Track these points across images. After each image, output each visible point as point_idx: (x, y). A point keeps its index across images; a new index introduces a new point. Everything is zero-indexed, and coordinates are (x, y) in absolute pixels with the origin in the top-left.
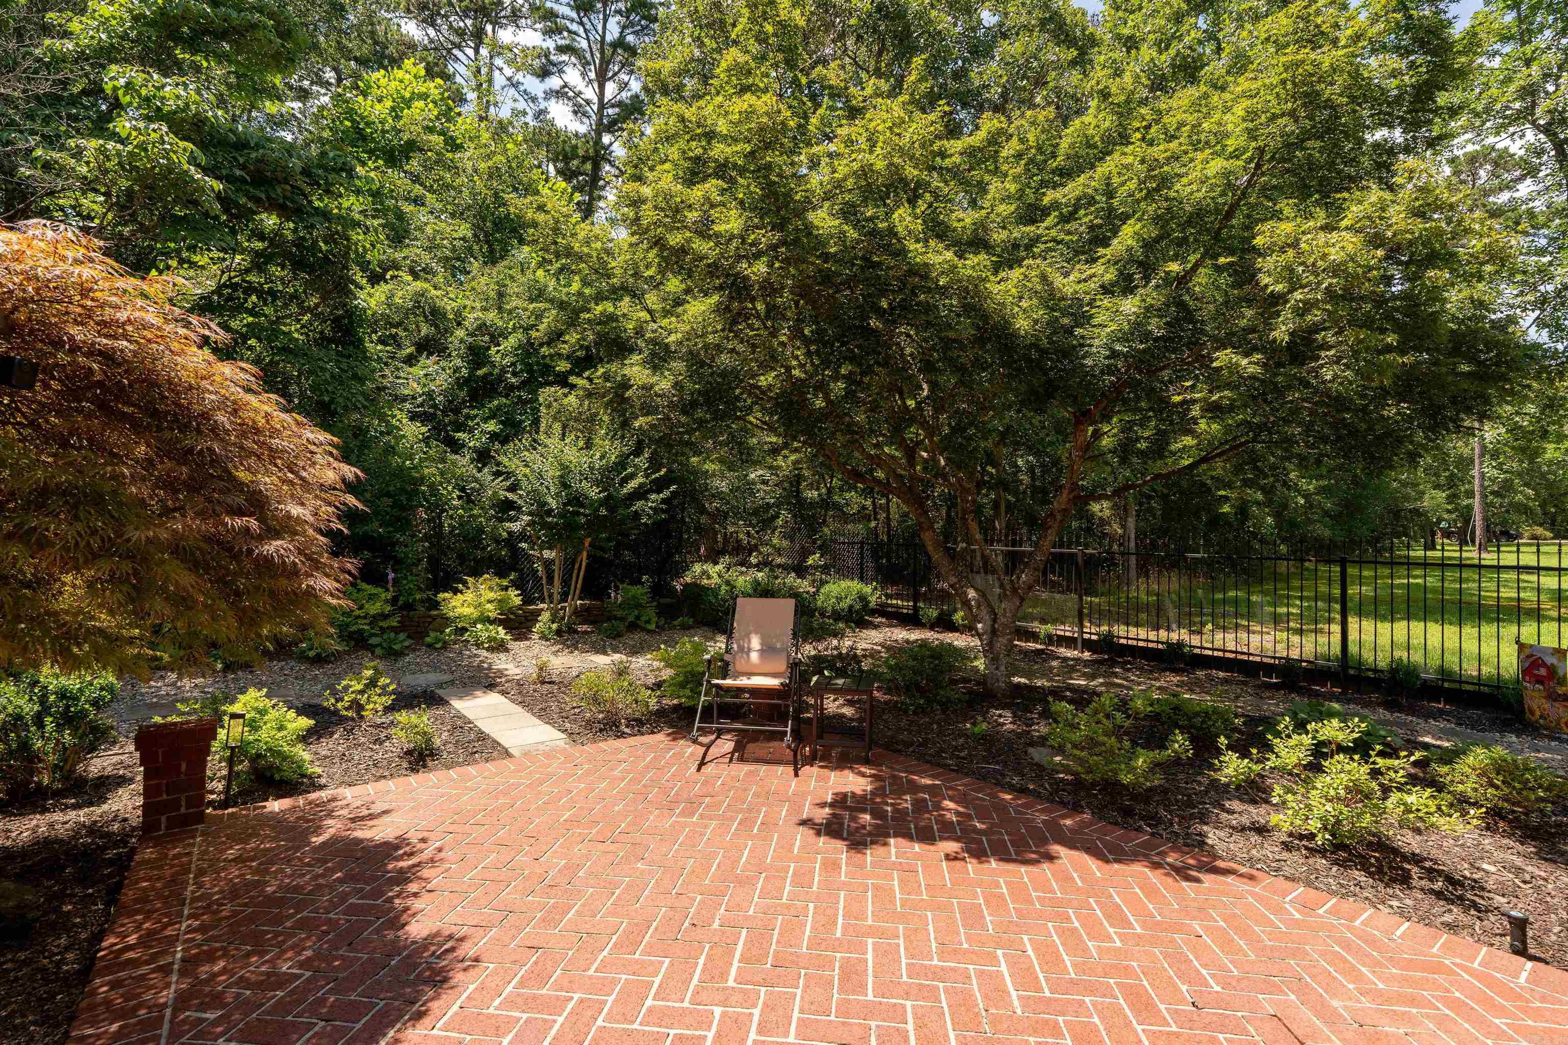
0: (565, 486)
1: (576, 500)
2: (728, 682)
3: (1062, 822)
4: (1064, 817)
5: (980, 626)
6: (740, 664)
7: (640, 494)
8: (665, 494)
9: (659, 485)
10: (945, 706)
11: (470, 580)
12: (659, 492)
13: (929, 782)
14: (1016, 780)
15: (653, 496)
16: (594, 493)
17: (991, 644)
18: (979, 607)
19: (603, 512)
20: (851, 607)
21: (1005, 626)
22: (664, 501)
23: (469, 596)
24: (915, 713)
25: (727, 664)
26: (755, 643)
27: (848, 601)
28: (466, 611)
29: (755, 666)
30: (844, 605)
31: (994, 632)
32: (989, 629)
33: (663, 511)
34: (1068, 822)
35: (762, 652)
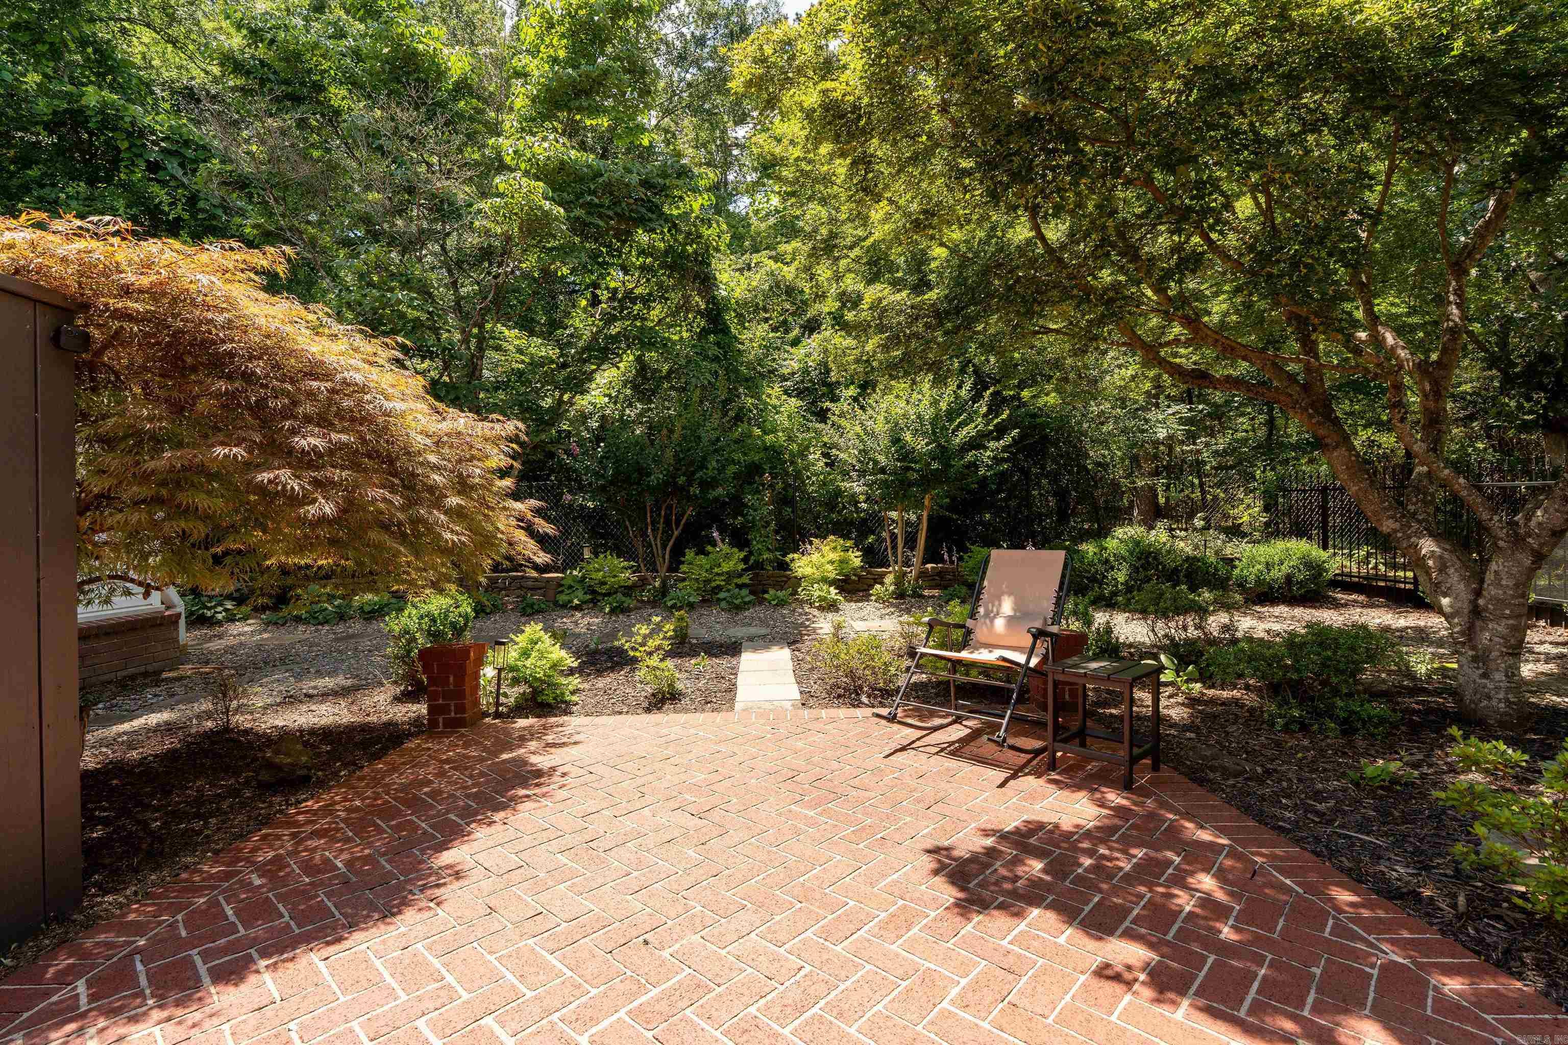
0: (896, 441)
1: (906, 455)
2: (964, 655)
3: (1436, 979)
4: (1450, 971)
5: (1445, 601)
6: (980, 633)
7: (976, 443)
8: (1007, 440)
9: (1001, 431)
10: (1348, 727)
11: (816, 541)
12: (998, 439)
13: (1205, 836)
14: (1400, 872)
15: (992, 444)
16: (921, 445)
17: (1470, 632)
18: (1442, 569)
19: (935, 466)
20: (1289, 578)
21: (1500, 602)
22: (1005, 449)
23: (815, 557)
24: (1286, 729)
25: (969, 632)
26: (1007, 606)
27: (1285, 569)
28: (808, 571)
29: (999, 636)
30: (1277, 574)
31: (1476, 612)
32: (1466, 607)
33: (1004, 460)
34: (1453, 985)
35: (1010, 620)
